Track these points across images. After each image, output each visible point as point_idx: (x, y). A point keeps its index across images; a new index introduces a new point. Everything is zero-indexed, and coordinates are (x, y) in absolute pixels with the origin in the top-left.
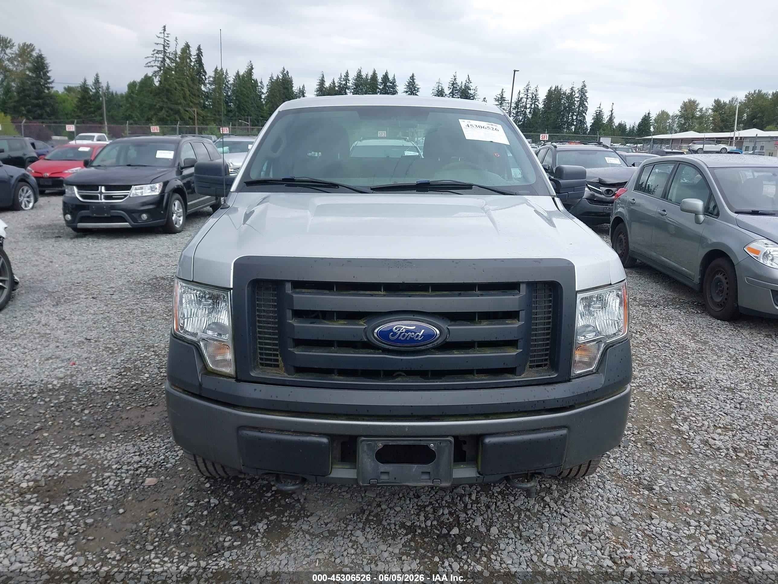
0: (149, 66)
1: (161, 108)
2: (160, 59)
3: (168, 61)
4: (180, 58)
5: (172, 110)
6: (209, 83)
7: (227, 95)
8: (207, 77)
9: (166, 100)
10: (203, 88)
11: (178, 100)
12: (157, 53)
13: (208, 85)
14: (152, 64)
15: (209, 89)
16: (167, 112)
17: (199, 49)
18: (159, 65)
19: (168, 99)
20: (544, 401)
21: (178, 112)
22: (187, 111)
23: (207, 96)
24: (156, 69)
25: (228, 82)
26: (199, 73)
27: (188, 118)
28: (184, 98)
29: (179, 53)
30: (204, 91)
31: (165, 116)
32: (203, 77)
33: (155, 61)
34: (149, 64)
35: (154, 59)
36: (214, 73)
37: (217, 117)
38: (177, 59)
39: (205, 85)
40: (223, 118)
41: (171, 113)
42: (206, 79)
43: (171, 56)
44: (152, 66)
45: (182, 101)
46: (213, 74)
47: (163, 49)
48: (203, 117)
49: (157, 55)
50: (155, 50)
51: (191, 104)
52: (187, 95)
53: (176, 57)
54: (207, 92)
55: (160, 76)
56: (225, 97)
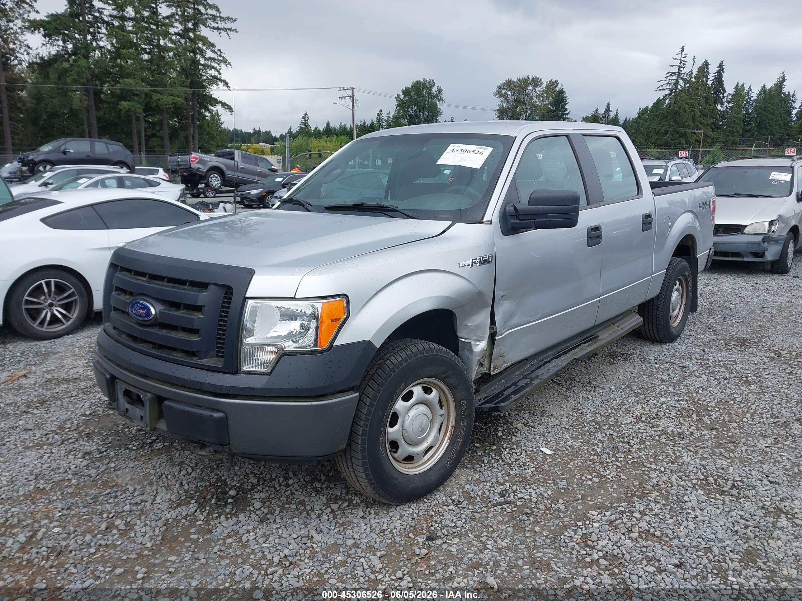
0: (660, 90)
1: (666, 132)
2: (673, 81)
3: (681, 82)
4: (695, 78)
5: (677, 133)
6: (727, 102)
7: (747, 113)
8: (725, 95)
9: (672, 123)
10: (719, 107)
11: (686, 122)
12: (670, 75)
13: (726, 104)
14: (664, 87)
15: (727, 108)
16: (673, 135)
17: (721, 65)
18: (670, 87)
19: (675, 121)
20: (201, 383)
21: (684, 135)
22: (694, 133)
23: (722, 115)
24: (667, 92)
25: (749, 98)
26: (717, 92)
27: (694, 141)
28: (694, 120)
29: (695, 72)
30: (720, 110)
31: (669, 140)
32: (721, 96)
33: (668, 83)
34: (661, 88)
35: (667, 82)
36: (734, 90)
37: (731, 138)
38: (693, 79)
39: (722, 104)
40: (737, 139)
41: (677, 136)
42: (724, 97)
43: (685, 77)
44: (664, 90)
45: (691, 123)
46: (732, 91)
47: (677, 71)
48: (713, 139)
49: (670, 78)
50: (669, 73)
51: (700, 126)
52: (697, 116)
53: (692, 77)
54: (723, 111)
55: (670, 99)
56: (744, 115)
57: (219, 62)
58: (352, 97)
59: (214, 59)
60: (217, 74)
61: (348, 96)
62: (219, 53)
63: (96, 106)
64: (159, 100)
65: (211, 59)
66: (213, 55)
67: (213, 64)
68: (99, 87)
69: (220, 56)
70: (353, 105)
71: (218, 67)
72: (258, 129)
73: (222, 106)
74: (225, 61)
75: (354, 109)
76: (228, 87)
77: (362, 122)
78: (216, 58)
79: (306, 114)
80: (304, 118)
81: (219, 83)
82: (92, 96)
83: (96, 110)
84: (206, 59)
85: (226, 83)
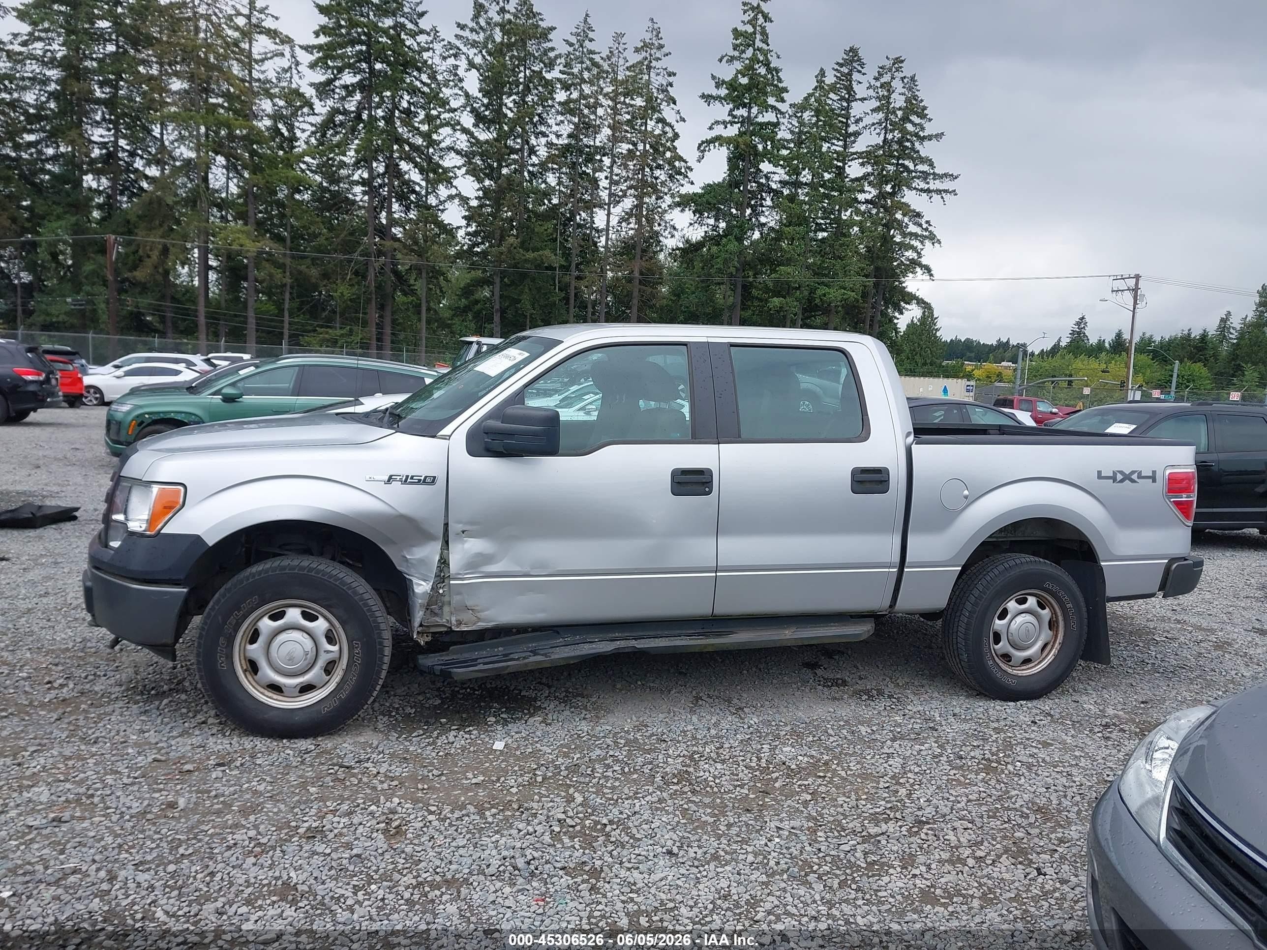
57: (922, 239)
58: (1135, 290)
59: (915, 236)
60: (915, 255)
61: (1129, 289)
62: (925, 226)
63: (743, 303)
64: (824, 295)
65: (911, 234)
66: (917, 230)
67: (913, 242)
68: (751, 279)
69: (926, 230)
70: (1135, 303)
71: (920, 246)
72: (1005, 341)
73: (918, 303)
74: (932, 237)
75: (1137, 310)
76: (931, 275)
77: (1186, 332)
78: (920, 233)
79: (1083, 318)
80: (1078, 324)
81: (918, 269)
82: (739, 290)
83: (743, 309)
84: (904, 235)
85: (928, 270)
